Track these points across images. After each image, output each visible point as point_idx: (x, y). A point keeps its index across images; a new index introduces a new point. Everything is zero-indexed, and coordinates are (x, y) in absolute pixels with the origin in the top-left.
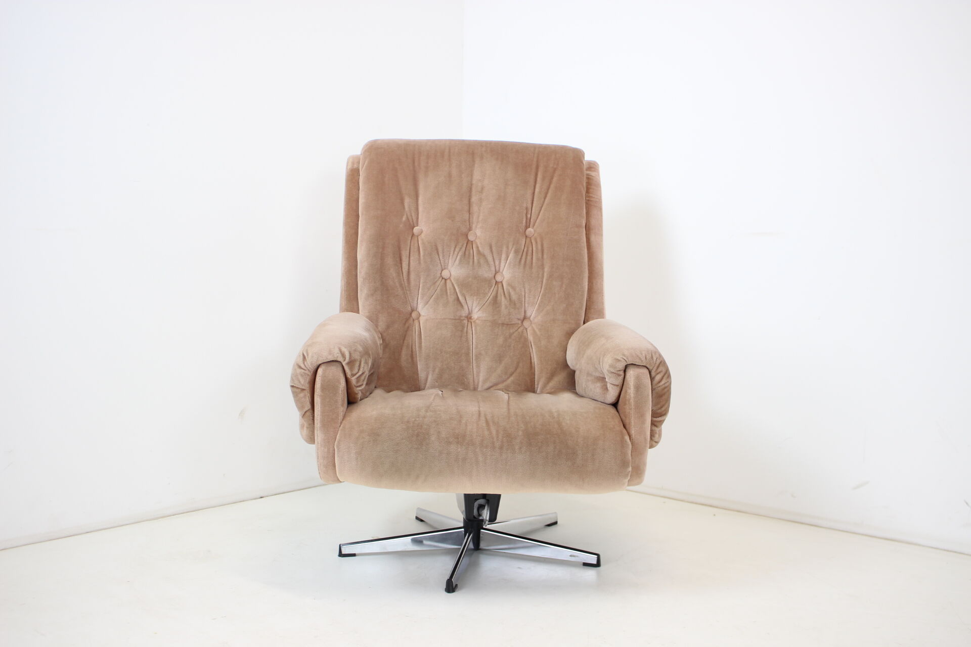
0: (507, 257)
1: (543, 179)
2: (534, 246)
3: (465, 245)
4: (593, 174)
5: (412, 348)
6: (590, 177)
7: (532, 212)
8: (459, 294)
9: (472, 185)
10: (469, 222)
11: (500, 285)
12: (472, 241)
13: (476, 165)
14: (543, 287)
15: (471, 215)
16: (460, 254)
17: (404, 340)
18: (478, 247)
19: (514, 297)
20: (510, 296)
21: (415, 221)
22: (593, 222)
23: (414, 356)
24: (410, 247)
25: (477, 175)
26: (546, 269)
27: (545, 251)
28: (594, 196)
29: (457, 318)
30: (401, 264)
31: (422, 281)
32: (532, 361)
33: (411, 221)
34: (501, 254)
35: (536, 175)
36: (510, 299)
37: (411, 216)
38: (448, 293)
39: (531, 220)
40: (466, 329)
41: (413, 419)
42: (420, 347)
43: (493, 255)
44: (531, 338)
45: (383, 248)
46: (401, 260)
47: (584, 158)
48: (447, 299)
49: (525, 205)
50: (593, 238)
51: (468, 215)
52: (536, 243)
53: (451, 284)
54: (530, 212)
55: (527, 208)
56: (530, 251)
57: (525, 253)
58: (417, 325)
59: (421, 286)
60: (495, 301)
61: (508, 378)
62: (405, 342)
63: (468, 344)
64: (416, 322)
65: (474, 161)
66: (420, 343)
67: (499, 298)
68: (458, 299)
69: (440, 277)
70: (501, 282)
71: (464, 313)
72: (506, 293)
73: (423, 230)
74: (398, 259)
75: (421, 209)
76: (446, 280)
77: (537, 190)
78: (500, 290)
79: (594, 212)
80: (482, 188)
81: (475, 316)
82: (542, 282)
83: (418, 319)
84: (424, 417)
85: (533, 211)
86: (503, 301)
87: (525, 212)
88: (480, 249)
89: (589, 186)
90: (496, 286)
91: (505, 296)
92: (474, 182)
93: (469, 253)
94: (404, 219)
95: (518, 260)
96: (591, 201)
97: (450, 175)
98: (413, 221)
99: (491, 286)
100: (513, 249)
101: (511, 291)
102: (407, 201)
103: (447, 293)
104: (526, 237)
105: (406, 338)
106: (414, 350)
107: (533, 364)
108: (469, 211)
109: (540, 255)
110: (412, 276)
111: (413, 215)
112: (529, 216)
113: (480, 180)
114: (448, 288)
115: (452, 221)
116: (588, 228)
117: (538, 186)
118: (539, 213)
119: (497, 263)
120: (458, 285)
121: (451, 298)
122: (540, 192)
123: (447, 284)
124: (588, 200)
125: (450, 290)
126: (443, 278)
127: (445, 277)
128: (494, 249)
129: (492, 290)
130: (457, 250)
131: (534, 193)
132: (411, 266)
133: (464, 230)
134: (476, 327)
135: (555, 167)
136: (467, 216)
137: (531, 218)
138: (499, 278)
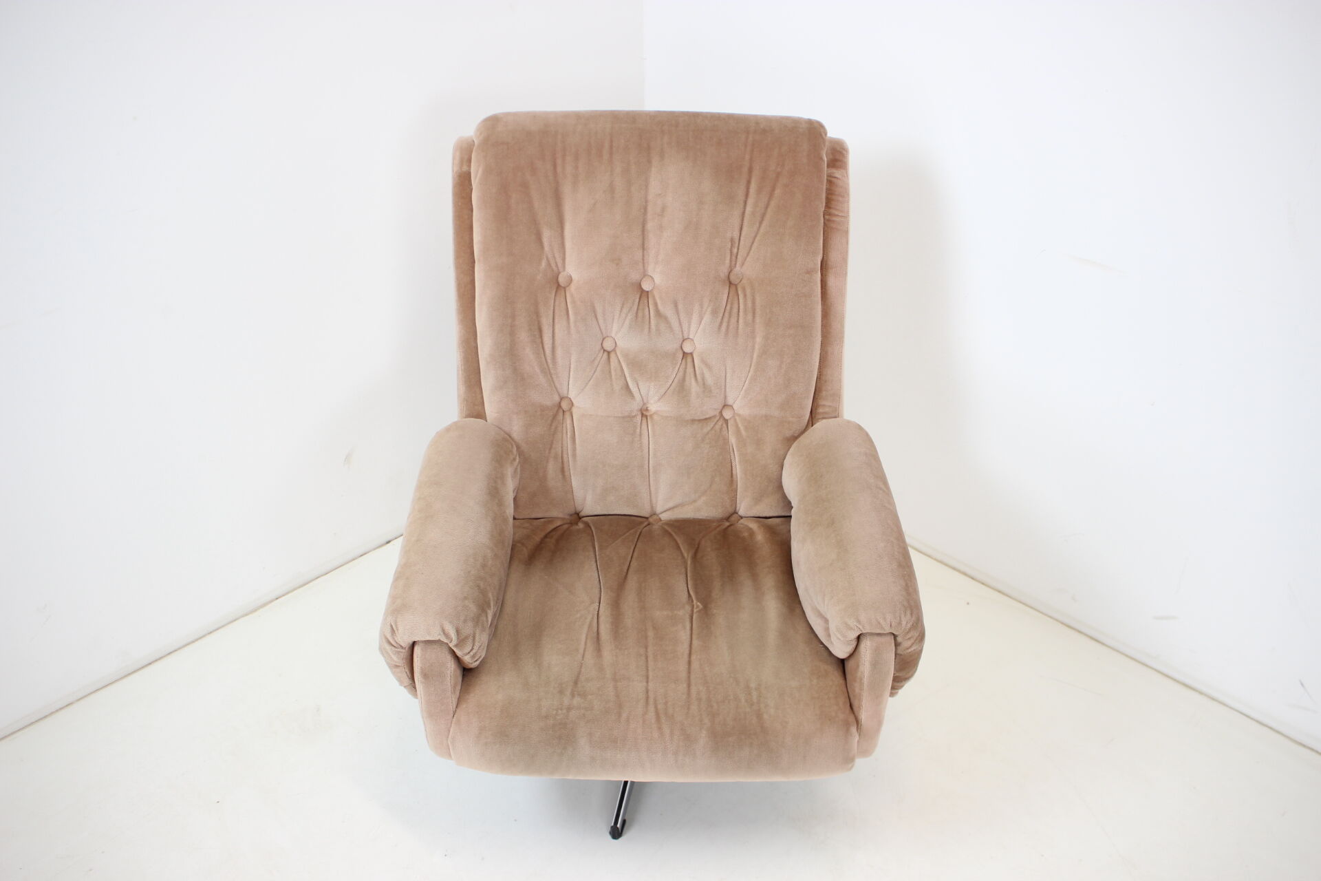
0: (701, 319)
1: (759, 191)
2: (741, 301)
3: (637, 300)
4: (837, 173)
5: (562, 457)
6: (833, 179)
7: (741, 244)
8: (628, 379)
9: (646, 201)
10: (643, 263)
11: (689, 360)
12: (648, 292)
13: (653, 169)
14: (753, 365)
15: (645, 252)
16: (629, 317)
17: (550, 449)
18: (656, 304)
19: (710, 381)
20: (703, 379)
21: (560, 265)
22: (834, 257)
23: (566, 469)
24: (554, 310)
25: (654, 186)
26: (759, 340)
27: (758, 311)
28: (836, 213)
29: (626, 414)
30: (541, 337)
31: (573, 360)
32: (734, 472)
33: (553, 266)
34: (692, 314)
35: (749, 182)
36: (704, 384)
37: (554, 257)
38: (613, 377)
39: (739, 257)
40: (638, 430)
41: (554, 712)
42: (574, 455)
43: (679, 316)
44: (733, 440)
45: (513, 317)
46: (540, 330)
47: (826, 134)
48: (612, 385)
49: (729, 235)
50: (832, 281)
51: (641, 254)
52: (745, 296)
53: (616, 361)
54: (737, 245)
55: (732, 240)
56: (735, 310)
57: (727, 315)
58: (569, 421)
59: (572, 366)
60: (682, 388)
61: (700, 497)
62: (553, 451)
63: (642, 452)
64: (567, 416)
65: (649, 162)
66: (574, 450)
67: (687, 383)
68: (627, 386)
69: (599, 351)
70: (691, 354)
71: (635, 406)
72: (697, 372)
73: (573, 277)
74: (537, 333)
75: (568, 244)
76: (609, 353)
77: (749, 209)
78: (690, 369)
79: (836, 240)
80: (663, 209)
81: (653, 407)
82: (752, 358)
83: (570, 410)
84: (569, 709)
85: (742, 242)
86: (694, 388)
87: (729, 245)
88: (660, 307)
89: (830, 196)
90: (684, 361)
91: (696, 379)
92: (650, 197)
93: (644, 316)
94: (544, 264)
95: (717, 324)
96: (834, 221)
97: (612, 189)
98: (557, 266)
99: (676, 364)
100: (709, 309)
101: (705, 372)
102: (547, 235)
103: (611, 376)
104: (730, 283)
105: (554, 446)
106: (565, 460)
107: (734, 477)
108: (643, 247)
109: (750, 317)
110: (559, 352)
111: (557, 255)
112: (735, 250)
113: (660, 194)
114: (612, 367)
115: (617, 264)
116: (824, 266)
117: (750, 201)
118: (751, 246)
119: (685, 327)
120: (628, 365)
121: (618, 386)
122: (753, 213)
123: (611, 360)
124: (829, 220)
125: (615, 370)
126: (604, 350)
127: (609, 349)
128: (680, 307)
129: (677, 369)
130: (625, 311)
131: (744, 213)
132: (556, 338)
133: (635, 276)
134: (653, 425)
135: (779, 170)
136: (639, 254)
137: (737, 253)
138: (687, 349)
